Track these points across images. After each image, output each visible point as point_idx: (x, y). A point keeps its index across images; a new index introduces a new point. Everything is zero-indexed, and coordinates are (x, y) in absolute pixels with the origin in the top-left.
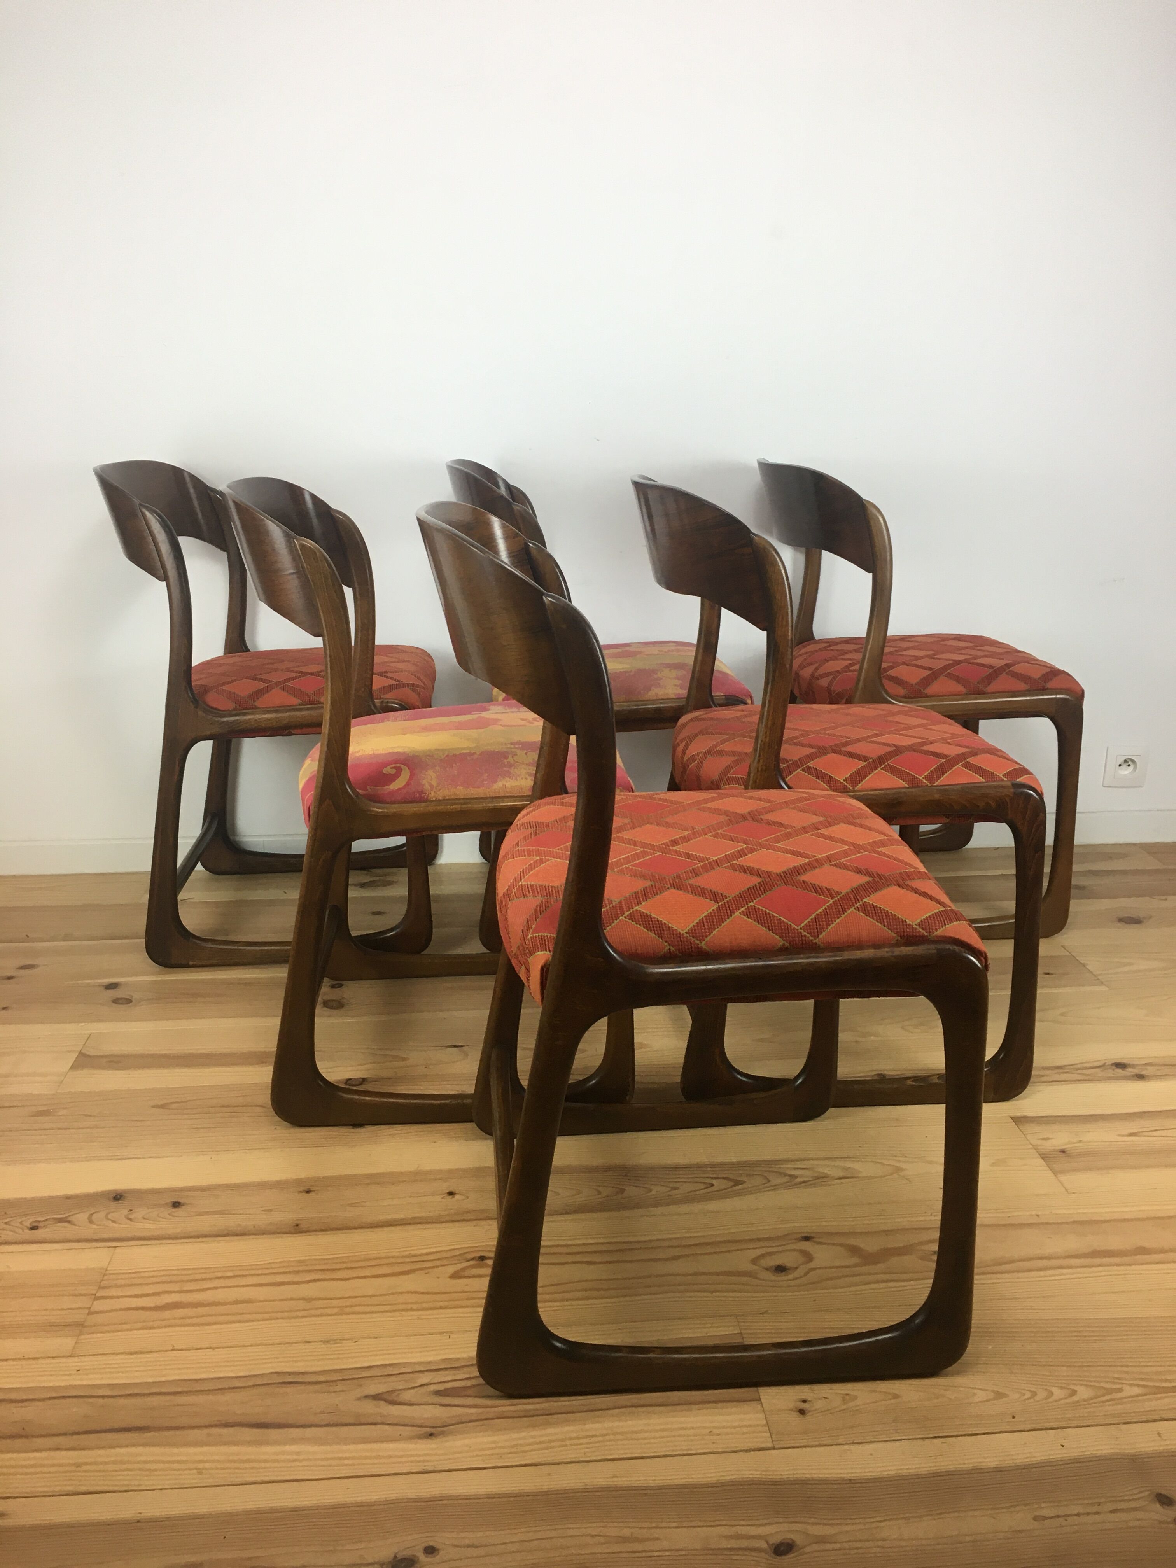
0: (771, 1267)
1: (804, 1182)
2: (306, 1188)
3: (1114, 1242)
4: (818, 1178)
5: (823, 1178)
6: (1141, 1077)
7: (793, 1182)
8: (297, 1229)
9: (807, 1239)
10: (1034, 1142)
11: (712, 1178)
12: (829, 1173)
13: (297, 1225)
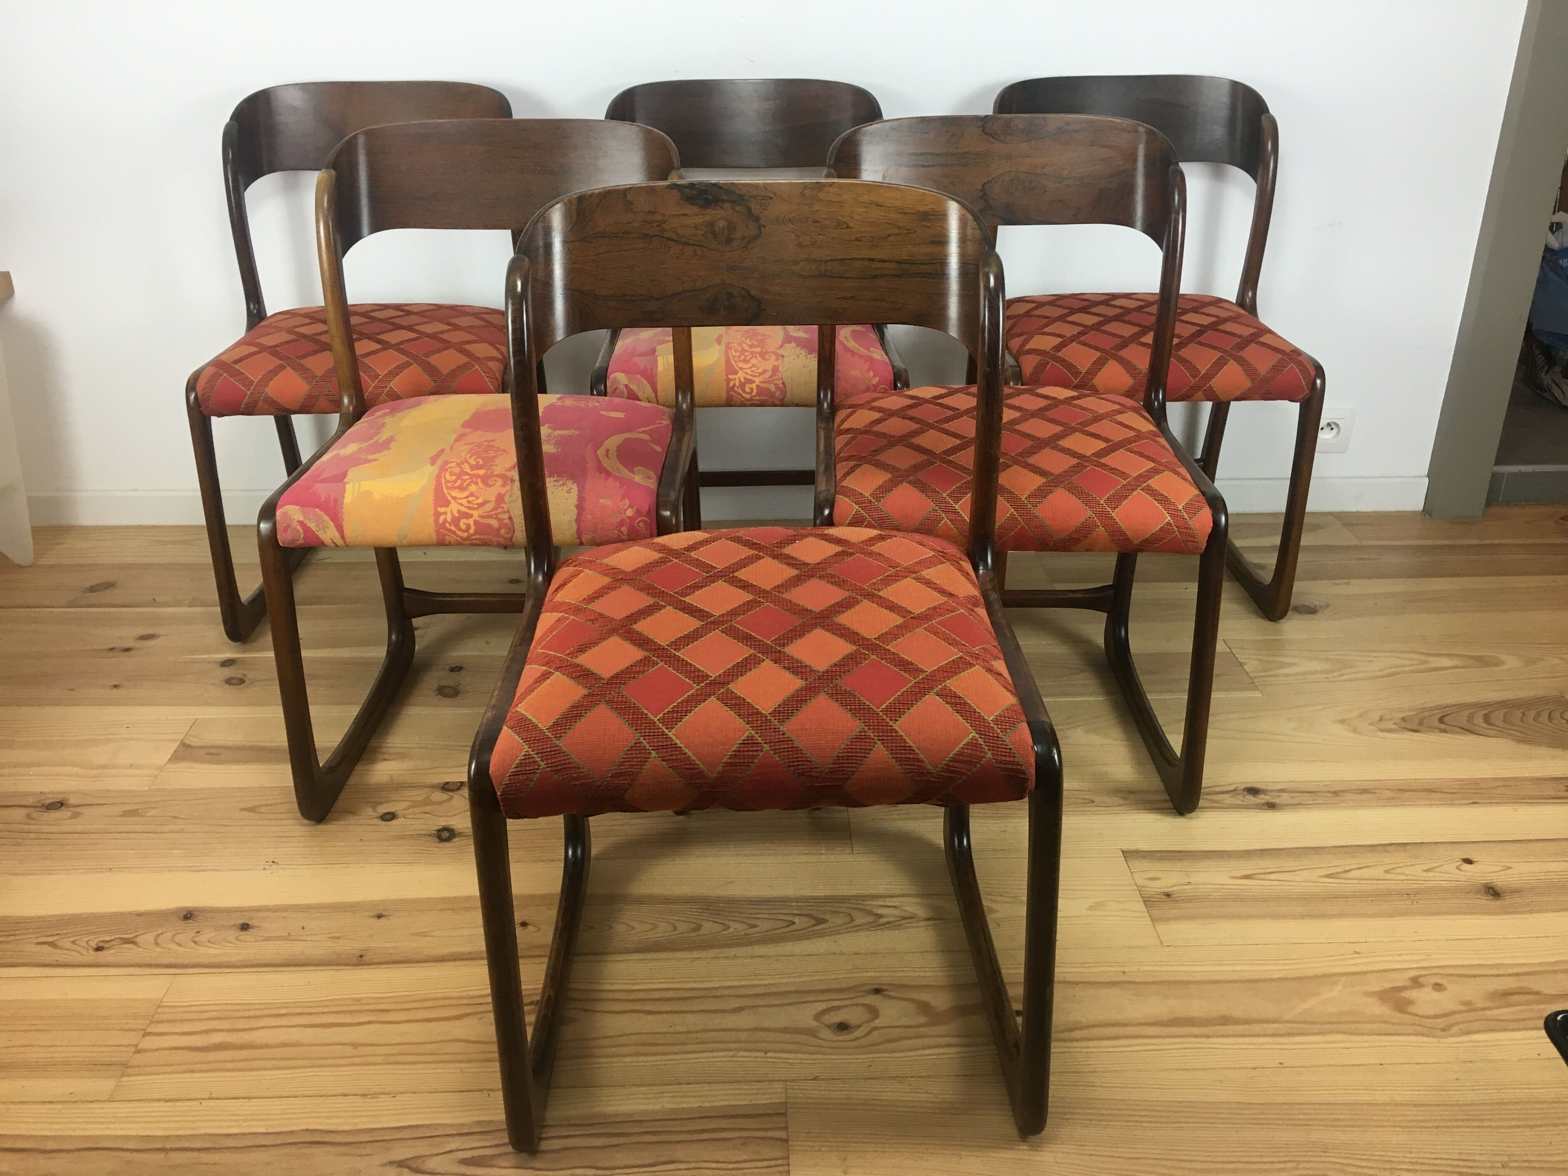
0: (834, 1024)
1: (888, 923)
2: (378, 913)
3: (1198, 1008)
4: (905, 918)
5: (909, 918)
6: (1271, 806)
7: (878, 922)
8: (360, 960)
9: (877, 991)
10: (1140, 881)
11: (795, 915)
12: (917, 913)
13: (361, 956)
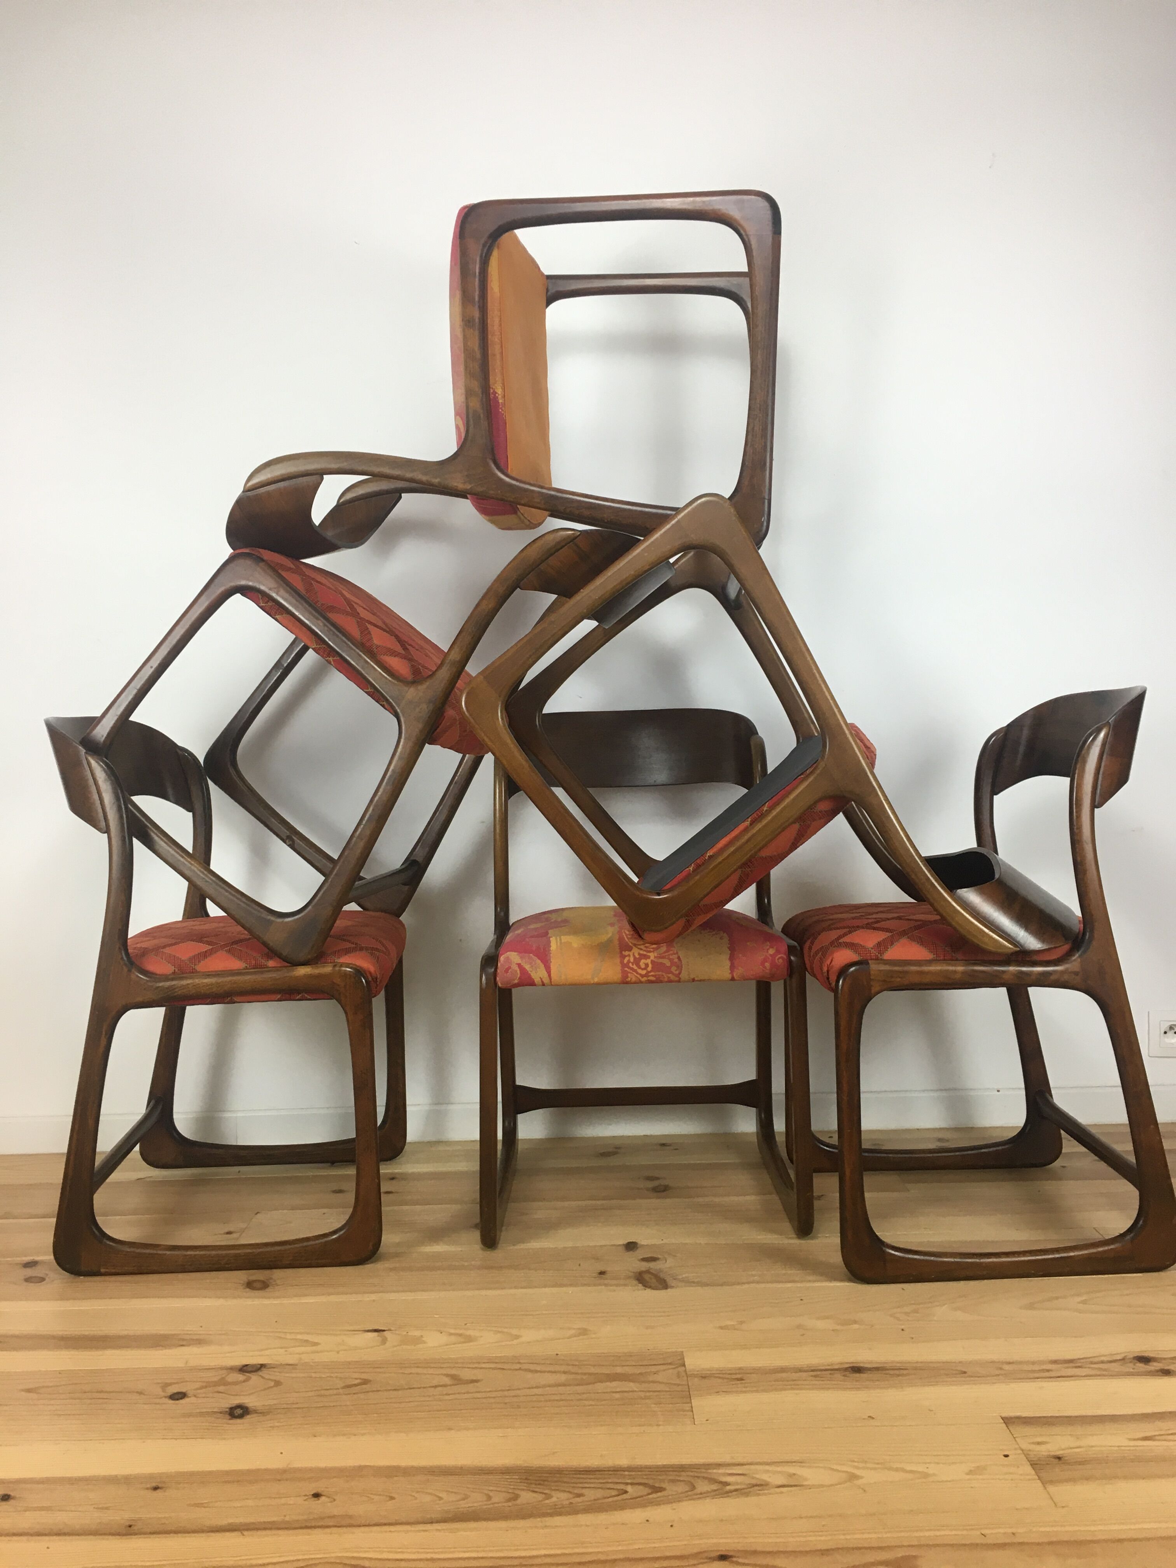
1: (736, 1490)
2: (154, 1485)
4: (756, 1486)
5: (761, 1485)
6: (1166, 1373)
7: (723, 1490)
8: (129, 1530)
9: (724, 1558)
10: (1025, 1446)
11: (627, 1484)
12: (768, 1480)
13: (130, 1526)
